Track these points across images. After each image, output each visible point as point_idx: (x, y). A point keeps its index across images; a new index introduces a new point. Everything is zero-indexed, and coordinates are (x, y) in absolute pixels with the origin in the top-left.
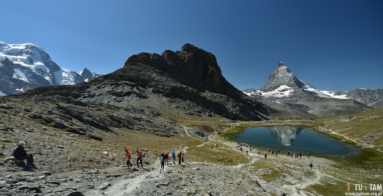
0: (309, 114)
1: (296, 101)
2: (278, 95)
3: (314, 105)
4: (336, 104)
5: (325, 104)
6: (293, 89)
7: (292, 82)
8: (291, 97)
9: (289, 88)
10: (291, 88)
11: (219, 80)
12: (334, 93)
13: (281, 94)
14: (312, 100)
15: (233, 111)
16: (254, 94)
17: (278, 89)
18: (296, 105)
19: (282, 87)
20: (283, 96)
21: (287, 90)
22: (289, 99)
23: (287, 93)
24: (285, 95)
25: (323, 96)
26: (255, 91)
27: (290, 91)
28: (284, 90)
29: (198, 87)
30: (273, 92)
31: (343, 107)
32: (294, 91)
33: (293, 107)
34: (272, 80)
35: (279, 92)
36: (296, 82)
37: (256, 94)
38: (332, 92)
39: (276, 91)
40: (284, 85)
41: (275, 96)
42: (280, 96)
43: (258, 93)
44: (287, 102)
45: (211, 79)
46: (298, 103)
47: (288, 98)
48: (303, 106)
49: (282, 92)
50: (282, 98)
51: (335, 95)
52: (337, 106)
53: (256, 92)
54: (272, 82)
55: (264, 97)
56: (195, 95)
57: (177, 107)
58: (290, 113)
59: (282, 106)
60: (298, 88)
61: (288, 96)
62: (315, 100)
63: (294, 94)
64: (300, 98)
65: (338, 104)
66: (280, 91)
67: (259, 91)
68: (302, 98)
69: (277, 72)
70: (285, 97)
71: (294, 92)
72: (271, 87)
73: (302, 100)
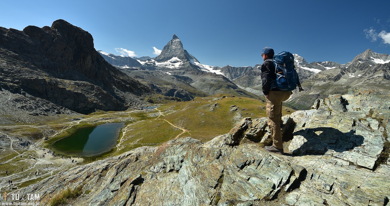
0: (191, 86)
1: (184, 73)
2: (169, 66)
3: (197, 78)
4: (211, 79)
5: (204, 77)
6: (182, 62)
7: (182, 55)
8: (180, 69)
9: (180, 60)
10: (181, 60)
11: (91, 63)
12: (213, 68)
13: (172, 65)
14: (196, 73)
15: (94, 100)
16: (148, 63)
17: (170, 60)
18: (183, 77)
19: (174, 59)
20: (174, 67)
21: (178, 62)
22: (178, 71)
23: (177, 65)
24: (176, 67)
25: (204, 70)
26: (149, 60)
27: (180, 63)
28: (175, 62)
29: (64, 71)
30: (166, 63)
31: (215, 81)
32: (183, 63)
33: (179, 79)
34: (166, 51)
35: (170, 63)
36: (185, 55)
37: (150, 63)
38: (212, 67)
39: (168, 62)
40: (175, 57)
41: (167, 67)
42: (171, 67)
43: (152, 62)
44: (176, 74)
45: (82, 62)
46: (185, 75)
47: (177, 69)
48: (188, 78)
49: (173, 64)
50: (173, 70)
51: (213, 69)
52: (212, 80)
53: (151, 61)
54: (166, 53)
55: (157, 67)
56: (52, 87)
57: (22, 107)
58: (176, 86)
59: (171, 78)
60: (187, 61)
61: (178, 68)
62: (198, 74)
63: (183, 67)
64: (187, 71)
65: (213, 78)
66: (172, 62)
67: (153, 60)
68: (189, 71)
69: (172, 43)
70: (175, 69)
71: (183, 65)
72: (165, 58)
73: (188, 72)
